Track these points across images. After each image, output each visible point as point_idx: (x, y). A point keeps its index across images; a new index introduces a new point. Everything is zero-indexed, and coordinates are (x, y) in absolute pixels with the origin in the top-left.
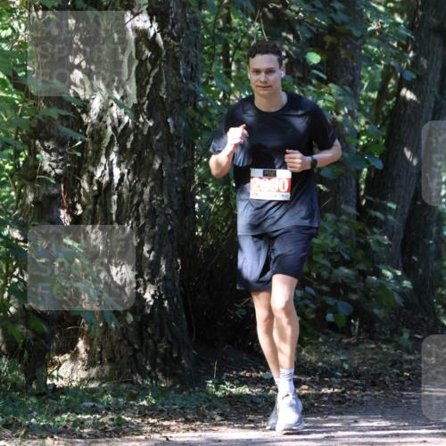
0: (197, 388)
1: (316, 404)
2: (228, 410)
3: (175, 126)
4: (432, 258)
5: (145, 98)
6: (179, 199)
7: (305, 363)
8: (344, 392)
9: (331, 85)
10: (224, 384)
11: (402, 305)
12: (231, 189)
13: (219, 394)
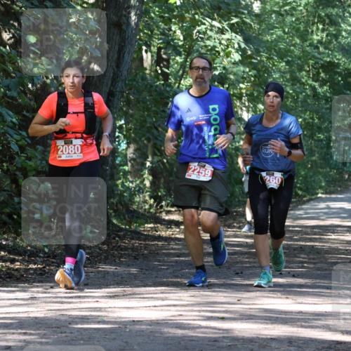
1: (25, 275)
7: (19, 247)
8: (44, 267)
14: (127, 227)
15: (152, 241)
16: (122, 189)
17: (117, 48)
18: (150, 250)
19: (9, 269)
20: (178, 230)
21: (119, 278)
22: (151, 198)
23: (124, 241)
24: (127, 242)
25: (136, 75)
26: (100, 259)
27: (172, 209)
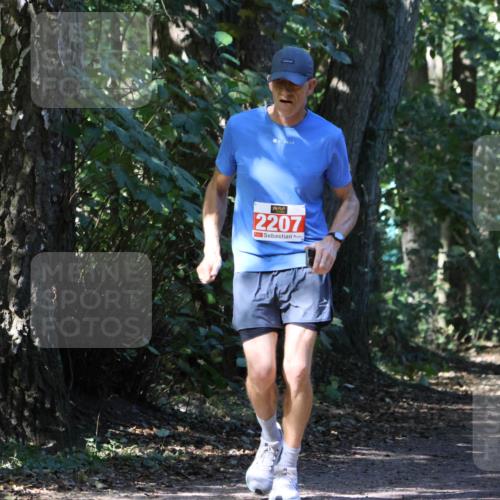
0: (74, 448)
1: (222, 469)
2: (113, 475)
3: (50, 121)
4: (367, 289)
5: (13, 85)
6: (55, 211)
7: (210, 418)
9: (247, 72)
10: (109, 443)
11: (330, 348)
12: (120, 200)
13: (102, 455)
14: (406, 378)
15: (453, 403)
16: (393, 307)
18: (450, 421)
19: (193, 457)
21: (396, 471)
22: (448, 323)
23: (401, 404)
24: (406, 405)
25: (415, 99)
26: (358, 438)
27: (489, 344)
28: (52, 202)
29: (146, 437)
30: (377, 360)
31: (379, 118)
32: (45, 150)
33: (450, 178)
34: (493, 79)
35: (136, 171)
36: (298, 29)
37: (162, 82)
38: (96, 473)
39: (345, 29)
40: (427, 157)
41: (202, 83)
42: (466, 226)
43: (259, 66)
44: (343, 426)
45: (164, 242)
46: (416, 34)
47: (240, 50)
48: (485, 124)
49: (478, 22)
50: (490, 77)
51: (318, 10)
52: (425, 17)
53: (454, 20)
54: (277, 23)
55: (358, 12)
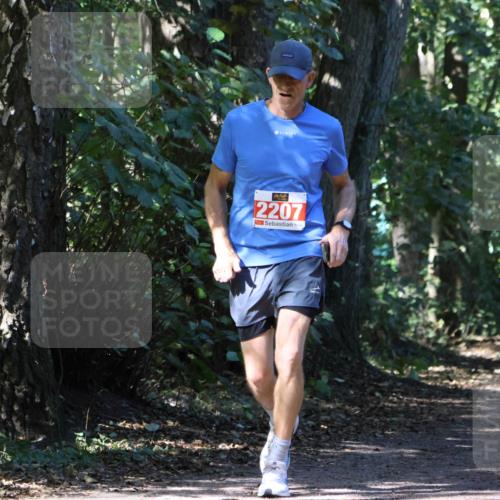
0: (64, 443)
1: (211, 464)
2: (102, 470)
3: (42, 116)
4: (357, 284)
5: (5, 80)
6: (46, 206)
7: (200, 412)
8: (246, 449)
9: (239, 68)
10: (98, 437)
11: (321, 342)
12: (111, 196)
13: (91, 449)
14: (396, 372)
15: (443, 397)
16: (384, 302)
17: (370, 46)
18: (440, 415)
19: (182, 451)
20: (490, 376)
21: (383, 466)
22: (438, 317)
23: (391, 398)
24: (395, 399)
25: (406, 94)
26: (348, 433)
27: (479, 338)
28: (44, 197)
29: (136, 432)
30: (367, 355)
31: (371, 114)
32: (36, 145)
33: (441, 174)
34: (484, 75)
35: (127, 166)
36: (290, 25)
37: (154, 78)
38: (86, 467)
39: (337, 25)
40: (419, 152)
41: (194, 78)
42: (456, 220)
43: (251, 62)
44: (333, 420)
45: (155, 237)
46: (408, 30)
47: (232, 45)
48: (477, 119)
49: (470, 19)
50: (482, 73)
51: (309, 6)
52: (417, 13)
53: (446, 16)
54: (268, 19)
55: (350, 9)
